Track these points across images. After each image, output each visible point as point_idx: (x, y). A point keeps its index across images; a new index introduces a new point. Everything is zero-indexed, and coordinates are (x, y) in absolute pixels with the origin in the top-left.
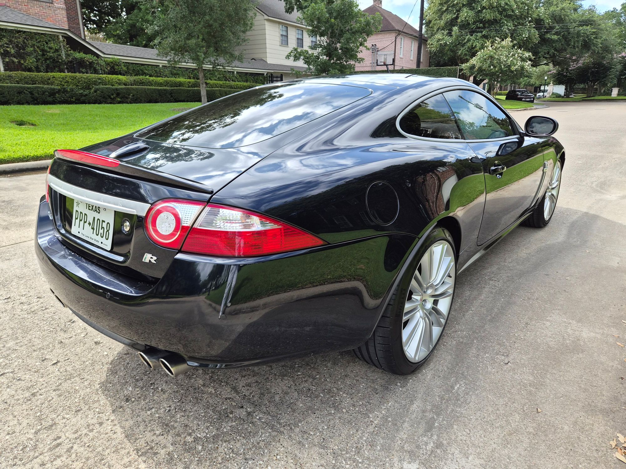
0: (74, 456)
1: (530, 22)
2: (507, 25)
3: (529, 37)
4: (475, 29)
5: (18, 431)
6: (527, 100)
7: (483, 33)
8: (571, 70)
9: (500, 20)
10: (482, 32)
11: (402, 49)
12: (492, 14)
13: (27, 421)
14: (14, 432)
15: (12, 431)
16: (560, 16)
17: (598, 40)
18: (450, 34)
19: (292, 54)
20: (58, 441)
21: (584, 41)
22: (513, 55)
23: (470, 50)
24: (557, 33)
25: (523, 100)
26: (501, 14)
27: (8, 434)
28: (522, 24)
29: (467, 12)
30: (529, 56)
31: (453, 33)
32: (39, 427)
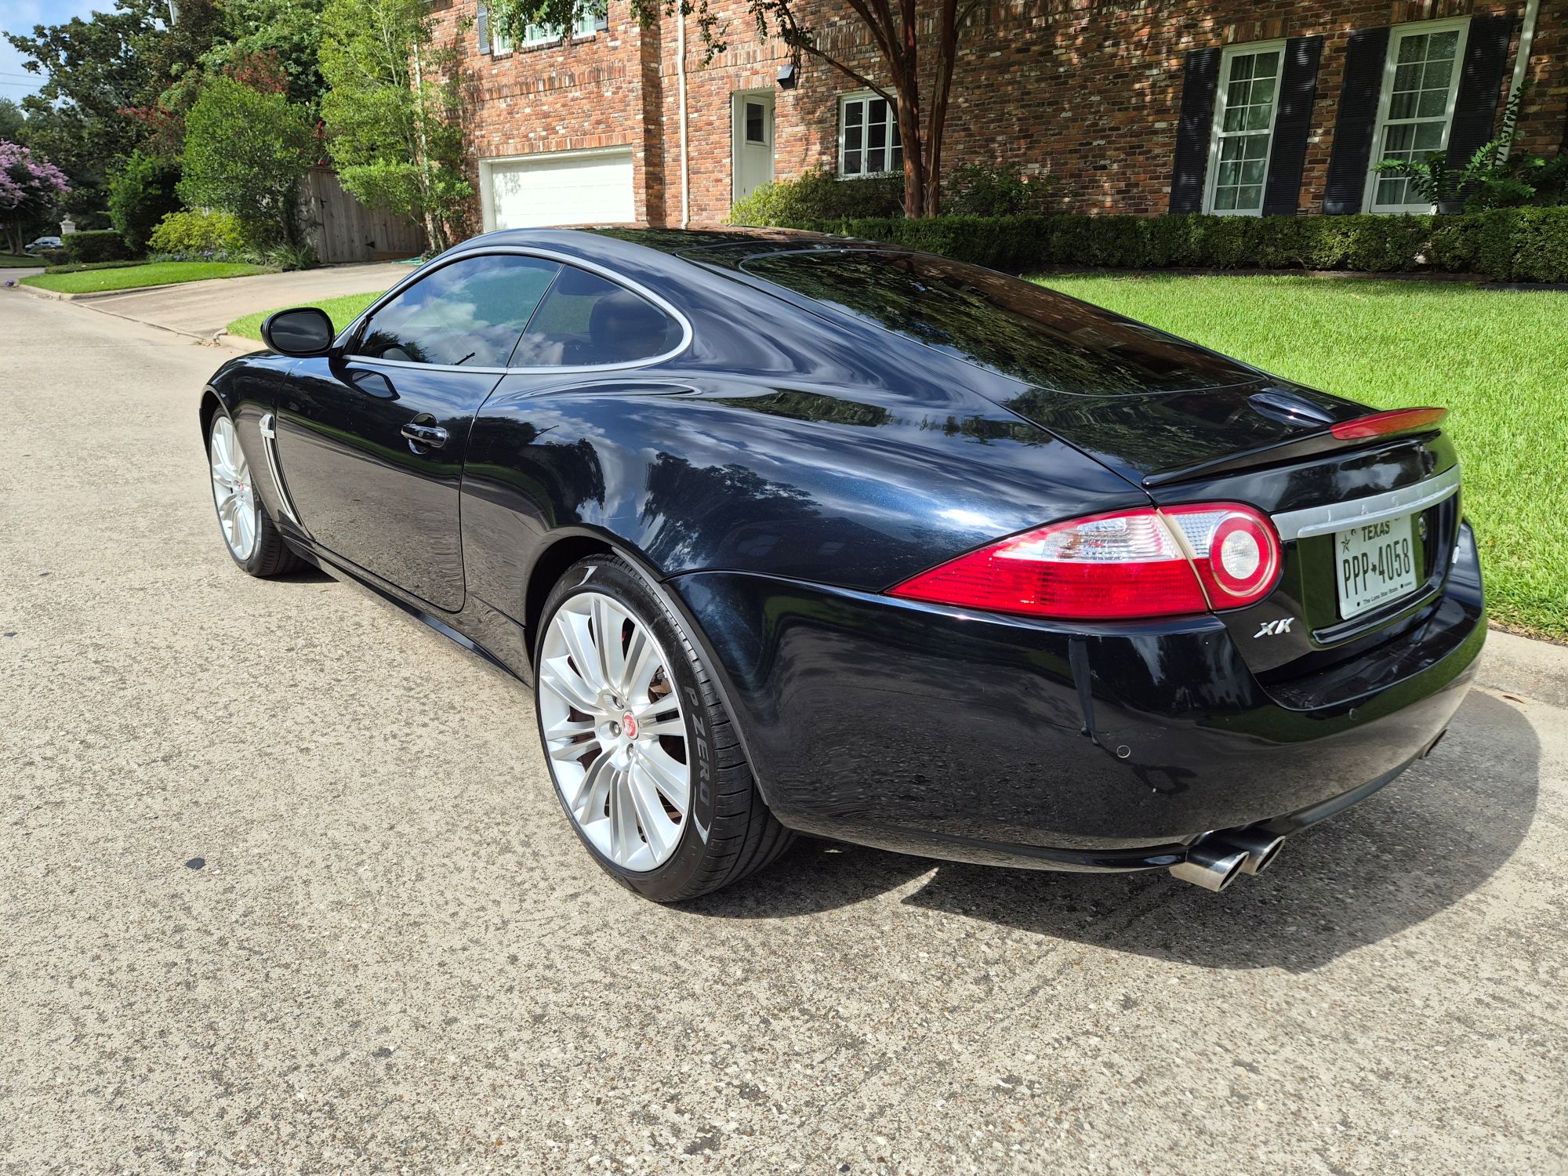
0: (1507, 973)
5: (1506, 1066)
13: (1471, 1061)
14: (1512, 1072)
15: (1512, 1077)
20: (1489, 1000)
27: (1522, 1080)
32: (1475, 1037)
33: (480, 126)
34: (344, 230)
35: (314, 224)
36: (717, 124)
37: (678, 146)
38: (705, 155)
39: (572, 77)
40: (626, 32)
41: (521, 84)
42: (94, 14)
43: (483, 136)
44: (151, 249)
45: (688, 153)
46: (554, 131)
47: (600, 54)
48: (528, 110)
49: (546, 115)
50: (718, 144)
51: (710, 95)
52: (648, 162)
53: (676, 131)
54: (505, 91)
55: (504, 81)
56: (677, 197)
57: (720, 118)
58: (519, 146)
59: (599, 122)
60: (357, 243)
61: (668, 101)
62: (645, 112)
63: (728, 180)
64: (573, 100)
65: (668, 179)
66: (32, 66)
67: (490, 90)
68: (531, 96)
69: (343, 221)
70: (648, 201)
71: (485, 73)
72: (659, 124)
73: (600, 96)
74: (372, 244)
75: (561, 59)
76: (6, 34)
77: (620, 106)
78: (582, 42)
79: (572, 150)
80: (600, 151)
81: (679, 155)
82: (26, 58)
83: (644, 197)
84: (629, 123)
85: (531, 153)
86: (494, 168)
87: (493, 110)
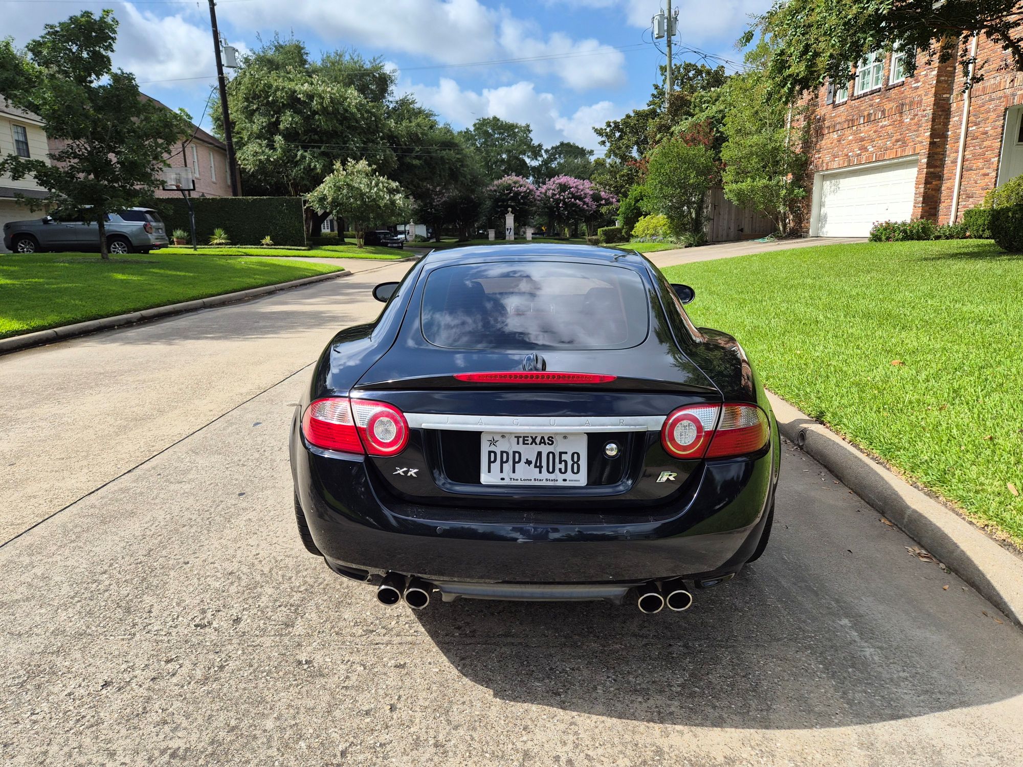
1: (382, 139)
2: (353, 141)
3: (385, 158)
4: (308, 142)
6: (394, 245)
7: (322, 149)
8: (436, 205)
9: (342, 133)
10: (320, 148)
11: (196, 164)
12: (329, 123)
16: (417, 135)
17: (465, 169)
18: (271, 146)
19: (6, 165)
21: (450, 169)
22: (377, 185)
23: (308, 171)
24: (417, 158)
25: (389, 245)
26: (341, 124)
28: (373, 141)
29: (291, 115)
30: (397, 187)
31: (277, 145)
33: (819, 152)
34: (726, 222)
35: (708, 219)
36: (990, 133)
37: (957, 152)
38: (975, 157)
39: (883, 112)
40: (926, 75)
41: (849, 121)
42: (634, 112)
43: (819, 158)
44: (632, 236)
45: (964, 156)
46: (866, 149)
47: (906, 93)
48: (850, 138)
49: (862, 140)
50: (990, 148)
51: (988, 112)
52: (929, 165)
53: (957, 140)
54: (838, 127)
55: (839, 120)
56: (951, 189)
57: (994, 128)
58: (841, 162)
59: (897, 141)
60: (732, 230)
61: (954, 120)
62: (933, 129)
63: (994, 174)
64: (882, 127)
65: (946, 176)
66: (603, 143)
67: (829, 127)
68: (854, 128)
69: (726, 217)
70: (925, 193)
71: (827, 116)
72: (944, 137)
73: (901, 122)
74: (742, 230)
75: (878, 100)
76: (594, 128)
77: (914, 127)
78: (894, 87)
79: (876, 161)
80: (896, 161)
81: (957, 158)
82: (600, 139)
83: (922, 190)
84: (919, 139)
85: (849, 166)
86: (824, 178)
87: (829, 140)
